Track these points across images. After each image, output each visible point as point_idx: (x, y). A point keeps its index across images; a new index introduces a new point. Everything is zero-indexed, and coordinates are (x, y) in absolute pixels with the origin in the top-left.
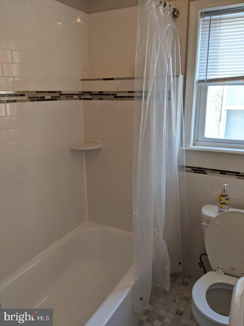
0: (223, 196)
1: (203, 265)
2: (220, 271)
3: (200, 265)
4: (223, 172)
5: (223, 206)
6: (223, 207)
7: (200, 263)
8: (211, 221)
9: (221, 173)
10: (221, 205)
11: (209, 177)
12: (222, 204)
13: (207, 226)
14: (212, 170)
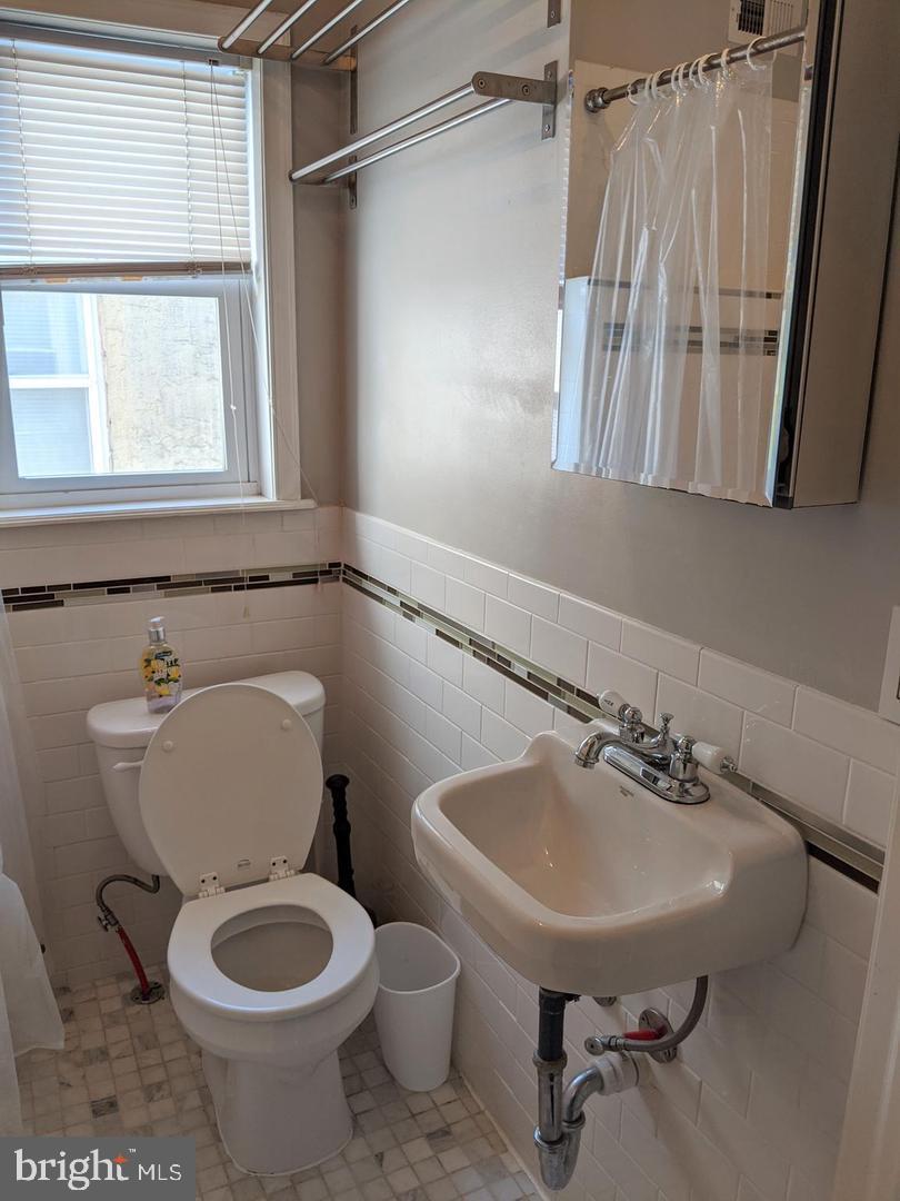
0: (159, 657)
1: (113, 917)
2: (211, 890)
3: (104, 923)
4: (118, 587)
5: (163, 689)
6: (163, 693)
7: (103, 918)
8: (146, 748)
9: (110, 592)
10: (157, 687)
11: (75, 611)
12: (159, 682)
13: (139, 768)
14: (77, 586)
